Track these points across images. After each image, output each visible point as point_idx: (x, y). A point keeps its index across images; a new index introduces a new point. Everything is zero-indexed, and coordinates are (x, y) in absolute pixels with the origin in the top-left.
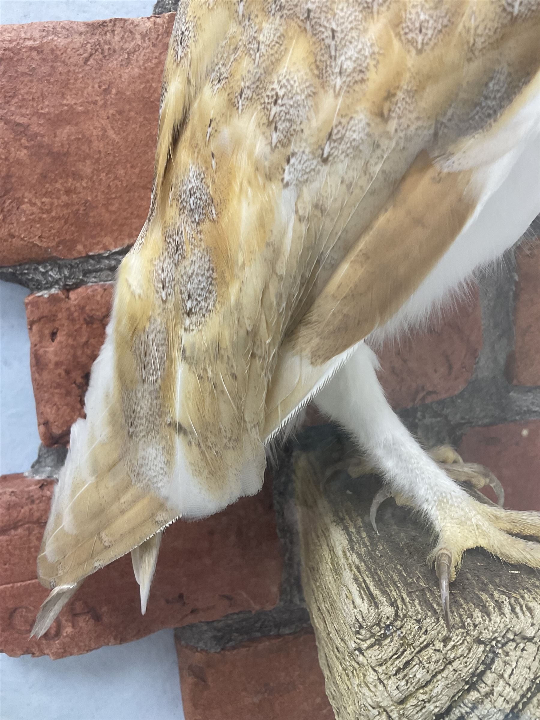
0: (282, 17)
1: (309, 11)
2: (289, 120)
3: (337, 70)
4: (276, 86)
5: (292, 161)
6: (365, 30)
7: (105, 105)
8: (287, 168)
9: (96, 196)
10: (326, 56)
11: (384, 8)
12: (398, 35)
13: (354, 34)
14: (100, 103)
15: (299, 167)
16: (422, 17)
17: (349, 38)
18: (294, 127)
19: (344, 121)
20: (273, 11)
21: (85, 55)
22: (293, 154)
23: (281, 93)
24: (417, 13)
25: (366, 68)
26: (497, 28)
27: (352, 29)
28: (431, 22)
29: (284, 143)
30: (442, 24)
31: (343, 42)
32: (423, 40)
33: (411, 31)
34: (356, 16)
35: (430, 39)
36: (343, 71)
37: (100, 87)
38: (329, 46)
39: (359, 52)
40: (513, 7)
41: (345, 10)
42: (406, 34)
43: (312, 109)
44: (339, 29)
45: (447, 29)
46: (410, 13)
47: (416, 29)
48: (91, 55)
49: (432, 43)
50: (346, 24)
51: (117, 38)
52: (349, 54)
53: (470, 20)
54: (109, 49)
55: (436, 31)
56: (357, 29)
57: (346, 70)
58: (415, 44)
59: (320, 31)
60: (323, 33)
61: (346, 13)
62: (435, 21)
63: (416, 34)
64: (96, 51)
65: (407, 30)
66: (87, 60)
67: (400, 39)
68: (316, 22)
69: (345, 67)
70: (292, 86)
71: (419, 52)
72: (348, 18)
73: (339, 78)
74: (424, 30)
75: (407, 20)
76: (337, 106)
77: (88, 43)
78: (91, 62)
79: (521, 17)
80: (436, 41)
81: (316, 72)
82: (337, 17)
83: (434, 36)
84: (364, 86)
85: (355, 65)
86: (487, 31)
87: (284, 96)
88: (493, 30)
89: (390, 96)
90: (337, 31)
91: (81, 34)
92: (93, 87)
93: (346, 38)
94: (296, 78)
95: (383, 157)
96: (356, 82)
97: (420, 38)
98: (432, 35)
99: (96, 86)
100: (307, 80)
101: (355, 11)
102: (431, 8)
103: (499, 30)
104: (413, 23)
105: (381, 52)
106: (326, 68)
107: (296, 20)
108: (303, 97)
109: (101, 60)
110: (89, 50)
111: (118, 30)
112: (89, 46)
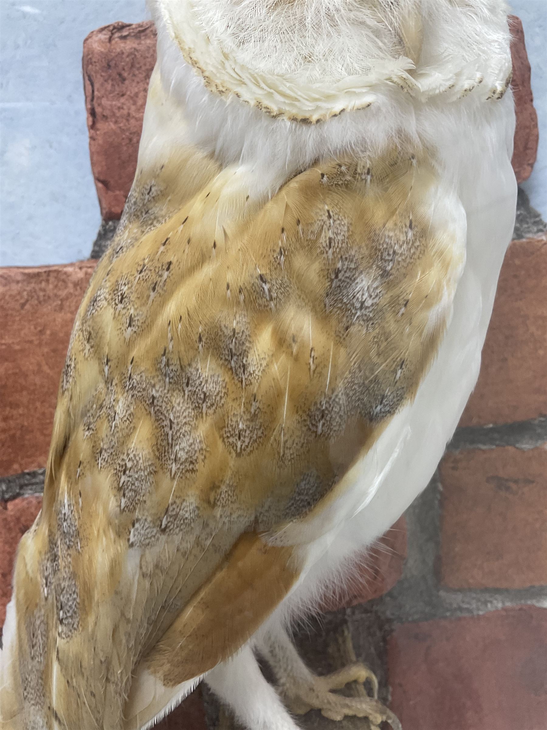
0: (133, 396)
1: (153, 398)
2: (135, 491)
3: (173, 457)
4: (125, 457)
5: (137, 525)
6: (196, 428)
7: (40, 345)
8: (132, 531)
9: (32, 422)
10: (165, 443)
11: (211, 411)
12: (221, 436)
13: (187, 428)
14: (36, 342)
15: (142, 532)
16: (241, 426)
17: (182, 431)
18: (138, 497)
19: (178, 501)
20: (127, 388)
21: (22, 301)
22: (138, 520)
23: (129, 465)
24: (237, 421)
25: (196, 460)
26: (303, 443)
27: (185, 423)
28: (248, 432)
29: (130, 508)
30: (257, 435)
31: (178, 434)
32: (241, 446)
33: (231, 435)
34: (189, 412)
35: (247, 446)
36: (177, 459)
37: (35, 328)
38: (168, 435)
39: (190, 445)
40: (317, 427)
41: (181, 405)
42: (228, 437)
43: (153, 485)
44: (175, 421)
45: (261, 440)
46: (231, 420)
47: (236, 435)
48: (27, 301)
49: (248, 450)
50: (181, 418)
51: (51, 286)
52: (183, 445)
53: (280, 434)
54: (44, 296)
55: (252, 441)
56: (189, 424)
57: (180, 458)
58: (235, 448)
59: (161, 419)
60: (163, 421)
61: (182, 407)
62: (251, 431)
63: (236, 440)
64: (32, 297)
65: (229, 435)
66: (23, 305)
67: (223, 441)
68: (158, 410)
69: (179, 456)
70: (137, 462)
71: (239, 455)
72: (183, 413)
73: (174, 464)
74: (242, 438)
75: (229, 425)
76: (172, 487)
77: (25, 290)
78: (27, 307)
79: (324, 435)
80: (252, 449)
81: (157, 453)
82: (174, 409)
83: (250, 444)
84: (194, 475)
85: (187, 457)
86: (295, 445)
87: (131, 468)
88: (300, 445)
89: (214, 486)
90: (174, 423)
91: (18, 282)
92: (29, 328)
93: (181, 431)
94: (141, 456)
95: (212, 535)
96: (187, 471)
97: (239, 444)
98: (249, 443)
99: (32, 327)
100: (149, 459)
101: (189, 408)
102: (247, 420)
103: (305, 445)
104: (234, 430)
105: (208, 449)
106: (165, 453)
107: (143, 403)
108: (146, 474)
109: (37, 305)
110: (26, 297)
111: (52, 279)
112: (25, 293)
